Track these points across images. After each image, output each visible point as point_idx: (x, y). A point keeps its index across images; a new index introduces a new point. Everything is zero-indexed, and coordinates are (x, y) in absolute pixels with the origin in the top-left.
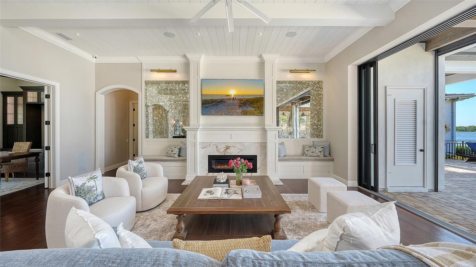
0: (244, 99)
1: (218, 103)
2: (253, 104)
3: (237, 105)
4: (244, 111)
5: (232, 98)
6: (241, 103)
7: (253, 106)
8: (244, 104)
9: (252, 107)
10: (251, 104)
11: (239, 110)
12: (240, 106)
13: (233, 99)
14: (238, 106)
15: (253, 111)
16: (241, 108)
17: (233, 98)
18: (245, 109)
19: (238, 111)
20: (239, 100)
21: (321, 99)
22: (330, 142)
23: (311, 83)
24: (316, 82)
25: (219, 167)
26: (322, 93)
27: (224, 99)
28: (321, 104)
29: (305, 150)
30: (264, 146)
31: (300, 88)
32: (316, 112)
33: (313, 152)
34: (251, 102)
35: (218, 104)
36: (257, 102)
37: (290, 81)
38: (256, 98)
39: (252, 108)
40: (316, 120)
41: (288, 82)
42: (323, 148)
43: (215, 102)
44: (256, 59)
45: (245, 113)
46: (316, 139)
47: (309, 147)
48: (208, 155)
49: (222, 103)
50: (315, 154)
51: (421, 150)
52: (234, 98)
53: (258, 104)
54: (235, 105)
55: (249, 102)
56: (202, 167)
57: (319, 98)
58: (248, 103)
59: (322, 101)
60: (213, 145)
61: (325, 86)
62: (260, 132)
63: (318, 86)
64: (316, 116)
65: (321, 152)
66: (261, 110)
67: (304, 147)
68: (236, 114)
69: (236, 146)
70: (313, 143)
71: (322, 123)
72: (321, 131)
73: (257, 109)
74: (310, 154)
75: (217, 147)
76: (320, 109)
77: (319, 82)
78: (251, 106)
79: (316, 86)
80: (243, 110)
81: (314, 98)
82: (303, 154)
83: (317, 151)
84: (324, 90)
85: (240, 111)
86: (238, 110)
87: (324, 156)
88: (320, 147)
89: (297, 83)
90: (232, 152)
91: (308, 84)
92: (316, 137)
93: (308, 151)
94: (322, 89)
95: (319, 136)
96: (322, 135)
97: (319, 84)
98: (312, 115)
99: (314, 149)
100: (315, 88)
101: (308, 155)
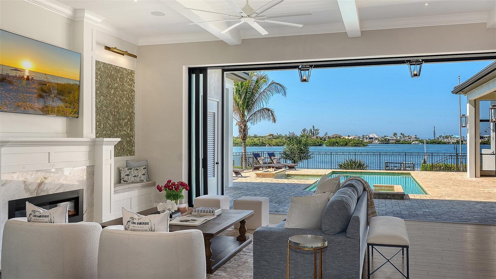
0: (48, 82)
2: (62, 95)
3: (35, 93)
5: (26, 77)
7: (63, 98)
11: (39, 104)
12: (41, 96)
13: (28, 79)
15: (63, 109)
16: (41, 100)
17: (28, 77)
21: (133, 97)
22: (147, 161)
23: (125, 71)
24: (129, 72)
26: (134, 89)
28: (133, 105)
29: (123, 175)
30: (92, 172)
31: (115, 77)
32: (129, 117)
33: (135, 176)
34: (60, 91)
39: (60, 101)
40: (129, 128)
41: (102, 64)
42: (145, 168)
46: (128, 158)
47: (129, 169)
48: (9, 202)
49: (4, 83)
50: (138, 179)
52: (30, 78)
53: (71, 96)
57: (131, 96)
59: (134, 101)
61: (137, 79)
63: (131, 77)
65: (144, 174)
66: (74, 108)
70: (127, 163)
71: (134, 133)
72: (133, 145)
73: (69, 105)
74: (132, 180)
76: (132, 112)
79: (129, 77)
80: (46, 104)
82: (120, 181)
83: (140, 175)
84: (136, 85)
85: (40, 107)
86: (36, 104)
87: (147, 181)
88: (142, 168)
89: (112, 69)
90: (49, 188)
91: (122, 72)
92: (129, 155)
93: (128, 175)
94: (134, 83)
95: (131, 153)
96: (134, 152)
97: (132, 76)
98: (126, 121)
99: (136, 172)
100: (128, 80)
101: (129, 181)
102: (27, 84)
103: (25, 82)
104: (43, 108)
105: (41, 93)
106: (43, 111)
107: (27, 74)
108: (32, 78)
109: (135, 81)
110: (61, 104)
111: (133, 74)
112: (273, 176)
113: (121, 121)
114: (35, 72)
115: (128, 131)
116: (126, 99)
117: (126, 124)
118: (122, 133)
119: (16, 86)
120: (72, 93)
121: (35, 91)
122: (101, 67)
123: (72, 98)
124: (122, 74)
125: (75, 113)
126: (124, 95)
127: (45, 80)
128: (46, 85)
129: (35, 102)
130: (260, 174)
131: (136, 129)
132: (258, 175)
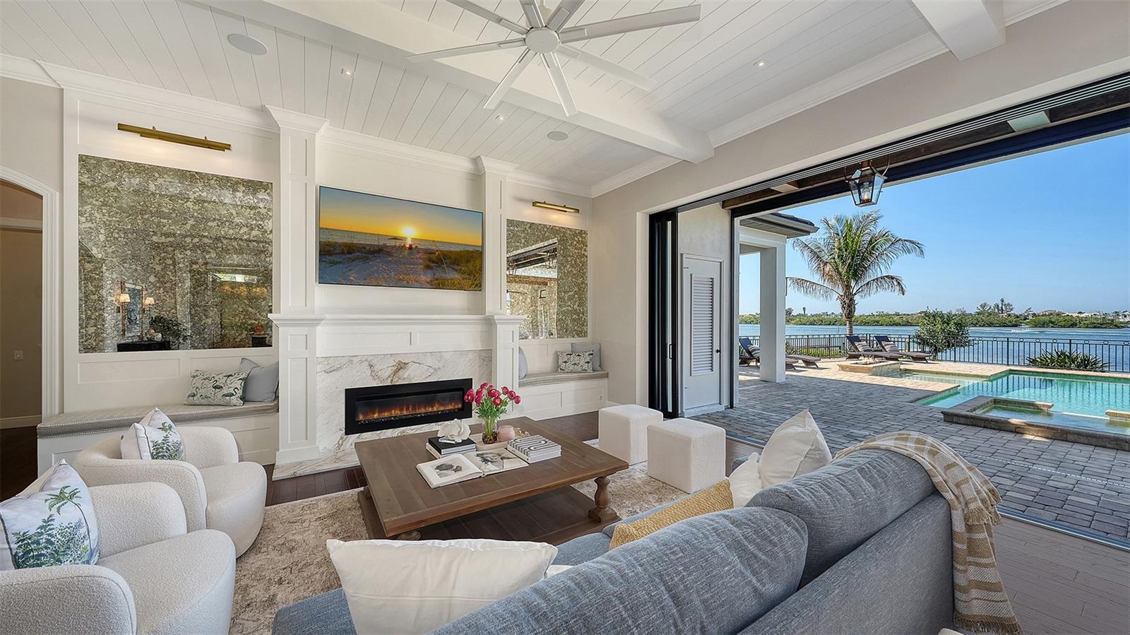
0: (437, 251)
1: (370, 256)
2: (458, 265)
3: (421, 264)
4: (437, 279)
5: (408, 246)
6: (430, 260)
7: (459, 268)
8: (437, 263)
9: (456, 270)
10: (454, 264)
11: (426, 277)
12: (428, 267)
13: (411, 248)
14: (422, 267)
15: (458, 281)
16: (430, 271)
17: (411, 246)
18: (439, 274)
19: (423, 278)
20: (426, 253)
21: (584, 264)
22: (600, 344)
23: (568, 232)
24: (577, 232)
25: (376, 416)
26: (586, 253)
27: (385, 246)
28: (584, 273)
29: (560, 361)
30: (487, 357)
33: (575, 364)
34: (455, 260)
35: (367, 258)
36: (468, 261)
37: (533, 223)
38: (464, 251)
39: (455, 272)
40: (577, 303)
41: (529, 225)
42: (592, 354)
43: (359, 251)
44: (465, 165)
45: (439, 284)
46: (577, 340)
47: (567, 354)
48: (346, 390)
50: (579, 369)
51: (718, 351)
52: (414, 247)
53: (470, 265)
54: (416, 264)
55: (450, 258)
56: (328, 423)
57: (581, 262)
58: (448, 261)
59: (587, 269)
60: (361, 362)
61: (591, 240)
62: (479, 328)
63: (580, 239)
64: (576, 296)
65: (588, 362)
66: (476, 279)
67: (557, 355)
68: (418, 285)
69: (424, 362)
70: (572, 347)
71: (585, 309)
72: (584, 323)
73: (467, 276)
74: (571, 368)
75: (371, 366)
76: (583, 283)
77: (581, 233)
78: (453, 268)
79: (576, 239)
80: (436, 276)
81: (573, 262)
82: (557, 368)
83: (582, 362)
84: (588, 249)
85: (428, 280)
86: (422, 276)
87: (594, 370)
88: (587, 354)
89: (545, 230)
90: (412, 376)
91: (564, 233)
92: (576, 336)
93: (566, 362)
94: (586, 246)
95: (581, 333)
96: (586, 332)
97: (582, 237)
98: (570, 293)
99: (577, 358)
100: (575, 243)
101: (566, 370)
102: (410, 254)
103: (406, 252)
104: (431, 281)
105: (428, 263)
106: (432, 285)
107: (409, 242)
108: (416, 247)
109: (588, 244)
110: (457, 276)
111: (583, 235)
112: (870, 371)
113: (563, 294)
114: (422, 240)
115: (575, 307)
116: (572, 266)
117: (571, 298)
118: (564, 309)
119: (396, 257)
120: (472, 262)
121: (421, 261)
122: (527, 227)
123: (471, 267)
124: (564, 235)
125: (476, 286)
126: (567, 261)
127: (434, 248)
128: (435, 254)
129: (420, 274)
130: (847, 367)
131: (589, 304)
132: (843, 368)
